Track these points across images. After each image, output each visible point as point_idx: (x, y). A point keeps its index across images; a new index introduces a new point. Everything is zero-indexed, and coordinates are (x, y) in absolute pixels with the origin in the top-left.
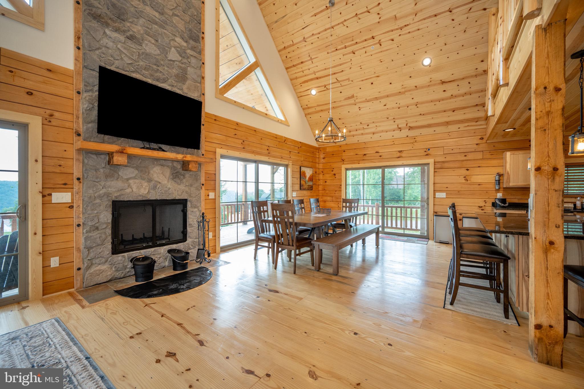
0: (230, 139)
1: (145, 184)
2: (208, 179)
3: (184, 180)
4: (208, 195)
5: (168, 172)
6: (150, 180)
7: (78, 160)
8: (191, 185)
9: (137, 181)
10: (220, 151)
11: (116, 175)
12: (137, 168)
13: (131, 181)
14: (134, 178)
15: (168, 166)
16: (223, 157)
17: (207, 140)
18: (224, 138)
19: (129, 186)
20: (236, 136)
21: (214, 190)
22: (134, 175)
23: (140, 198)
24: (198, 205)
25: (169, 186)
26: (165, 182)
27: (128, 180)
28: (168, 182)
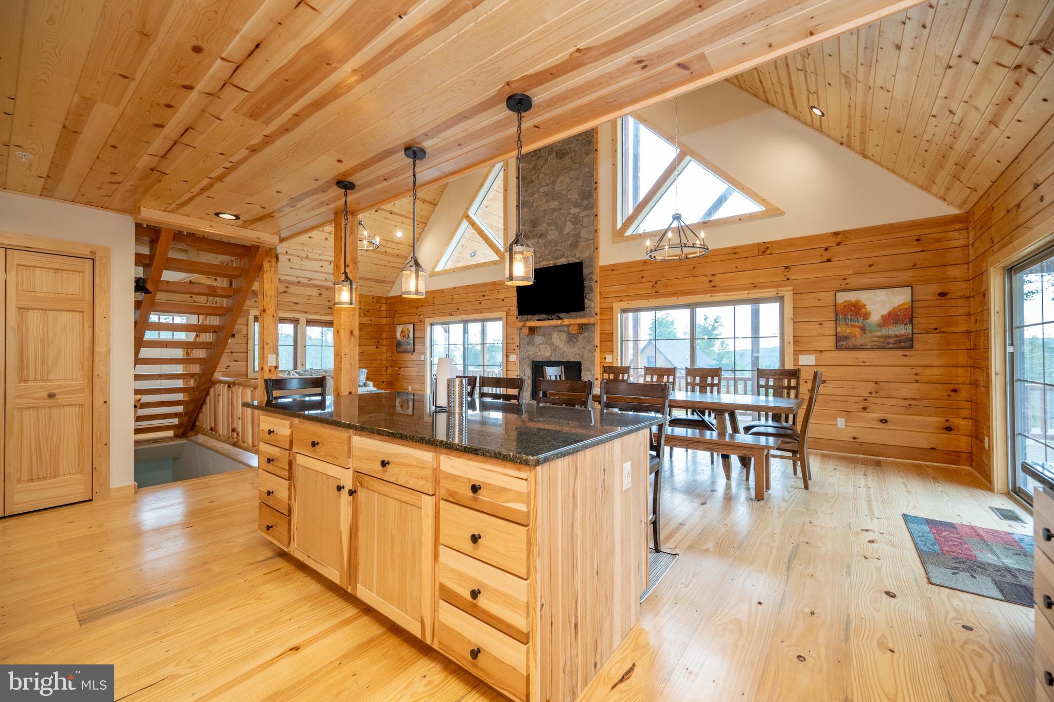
0: (633, 286)
1: (548, 348)
2: (604, 340)
3: (577, 343)
4: (605, 358)
5: (564, 336)
6: (552, 344)
7: (517, 334)
8: (584, 348)
9: (544, 346)
10: (617, 306)
11: (533, 343)
12: (544, 335)
13: (541, 346)
14: (543, 343)
15: (564, 331)
16: (624, 311)
17: (603, 296)
18: (624, 287)
19: (539, 350)
20: (643, 280)
21: (611, 352)
22: (542, 342)
23: (545, 360)
24: (591, 368)
25: (565, 349)
26: (561, 346)
27: (539, 345)
28: (564, 345)
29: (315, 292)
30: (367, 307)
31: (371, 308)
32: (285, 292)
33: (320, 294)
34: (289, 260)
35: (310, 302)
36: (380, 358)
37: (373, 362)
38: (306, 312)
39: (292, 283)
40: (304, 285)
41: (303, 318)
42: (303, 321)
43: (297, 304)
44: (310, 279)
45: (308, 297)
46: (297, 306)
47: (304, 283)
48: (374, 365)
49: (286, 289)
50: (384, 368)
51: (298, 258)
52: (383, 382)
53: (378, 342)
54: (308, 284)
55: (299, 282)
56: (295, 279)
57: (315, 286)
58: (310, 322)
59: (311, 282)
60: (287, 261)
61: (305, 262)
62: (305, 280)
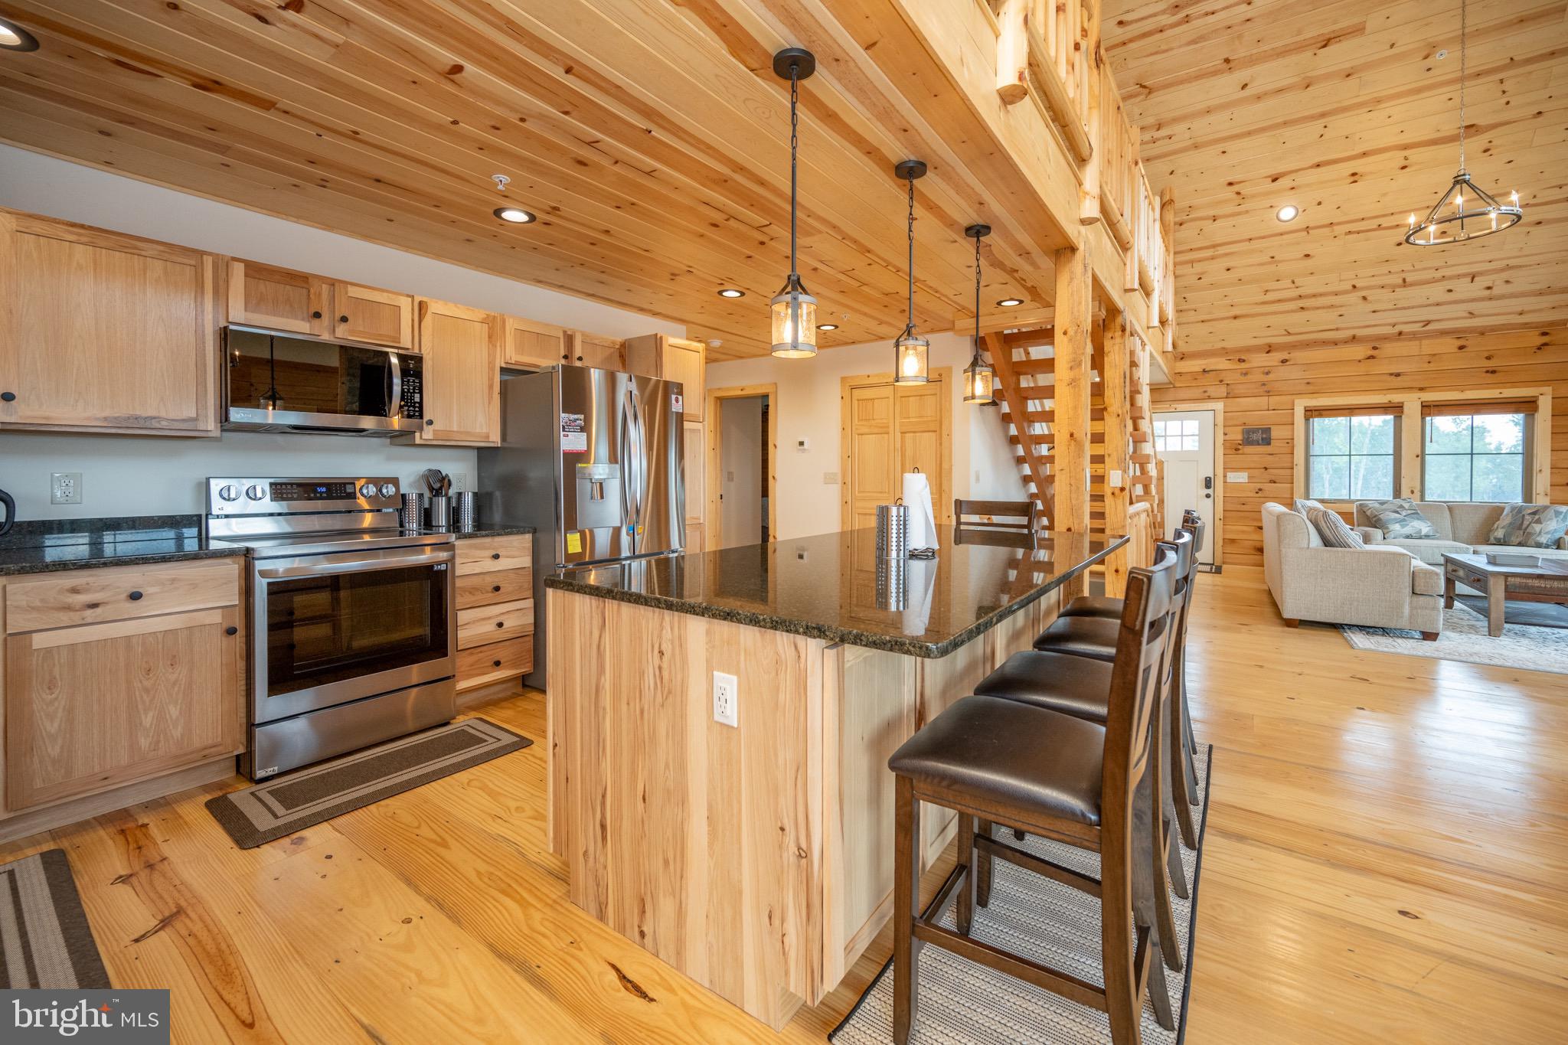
29: (1449, 345)
32: (1372, 357)
33: (1461, 348)
34: (1364, 298)
35: (1432, 367)
38: (1421, 389)
39: (1385, 338)
40: (1414, 336)
41: (1412, 403)
42: (1413, 410)
43: (1398, 375)
44: (1428, 323)
45: (1427, 359)
46: (1399, 378)
47: (1414, 333)
49: (1371, 352)
51: (1383, 290)
54: (1425, 332)
55: (1400, 333)
56: (1387, 330)
57: (1444, 333)
58: (1431, 409)
59: (1430, 327)
60: (1361, 301)
61: (1401, 293)
62: (1416, 327)
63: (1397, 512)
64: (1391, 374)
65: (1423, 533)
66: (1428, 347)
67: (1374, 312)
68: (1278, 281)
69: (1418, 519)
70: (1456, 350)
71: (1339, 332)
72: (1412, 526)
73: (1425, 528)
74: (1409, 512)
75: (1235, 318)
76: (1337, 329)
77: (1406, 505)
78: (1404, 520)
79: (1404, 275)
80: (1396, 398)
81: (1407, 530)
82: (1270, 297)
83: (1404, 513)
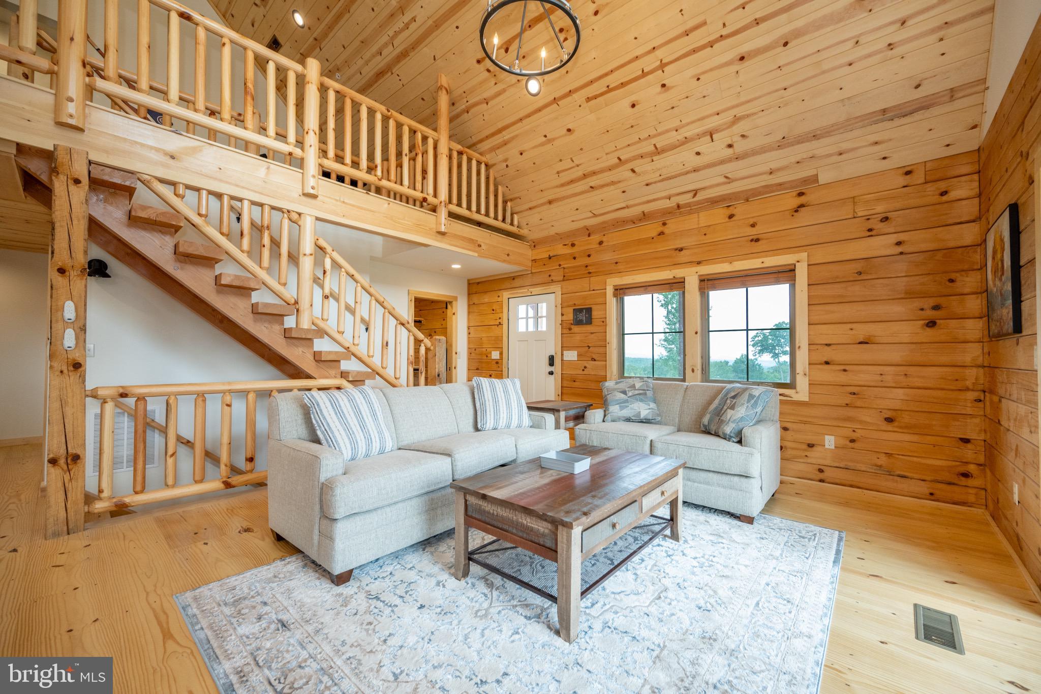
29: (719, 215)
30: (880, 208)
31: (898, 205)
32: (662, 233)
33: (731, 217)
34: (633, 171)
35: (708, 239)
36: (944, 359)
37: (911, 370)
38: (699, 263)
39: (668, 213)
40: (690, 208)
42: (692, 284)
43: (681, 250)
44: (695, 193)
45: (704, 231)
46: (682, 253)
47: (688, 205)
48: (918, 382)
49: (661, 229)
50: (971, 395)
52: (966, 441)
53: (936, 308)
54: (699, 203)
55: (679, 206)
56: (667, 204)
57: (714, 202)
58: (708, 283)
59: (699, 197)
60: (631, 174)
62: (686, 199)
63: (624, 392)
64: (676, 249)
65: (642, 416)
66: (704, 219)
67: (647, 185)
68: (561, 160)
69: (641, 401)
70: (727, 219)
71: (631, 209)
72: (632, 409)
73: (644, 409)
74: (637, 392)
75: (550, 202)
76: (627, 207)
77: (638, 385)
78: (626, 401)
79: (654, 141)
80: (678, 273)
81: (626, 413)
82: (565, 177)
83: (630, 394)
